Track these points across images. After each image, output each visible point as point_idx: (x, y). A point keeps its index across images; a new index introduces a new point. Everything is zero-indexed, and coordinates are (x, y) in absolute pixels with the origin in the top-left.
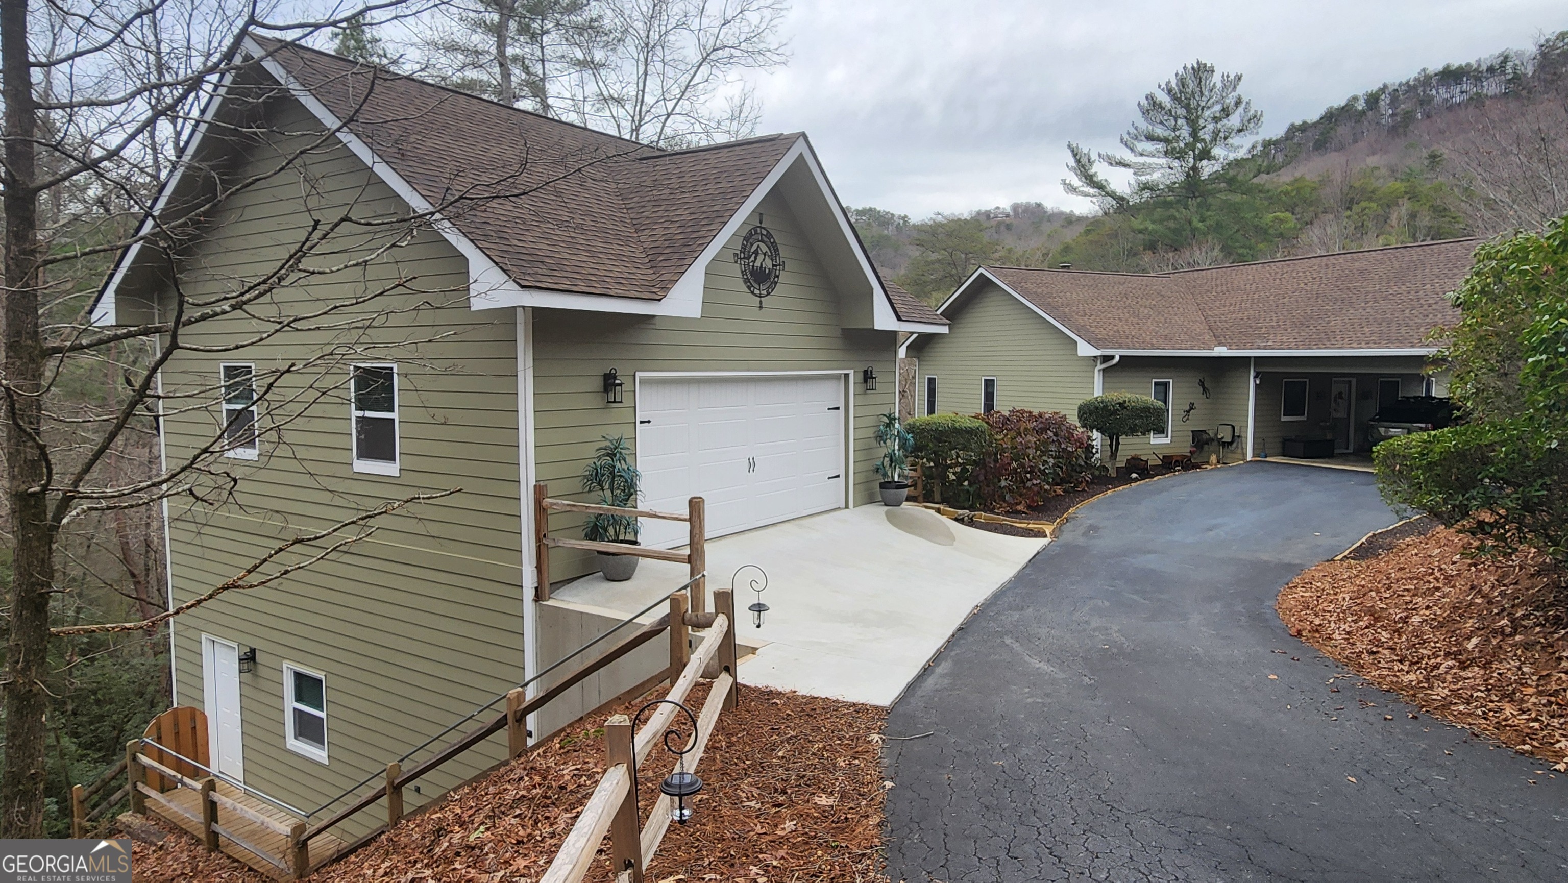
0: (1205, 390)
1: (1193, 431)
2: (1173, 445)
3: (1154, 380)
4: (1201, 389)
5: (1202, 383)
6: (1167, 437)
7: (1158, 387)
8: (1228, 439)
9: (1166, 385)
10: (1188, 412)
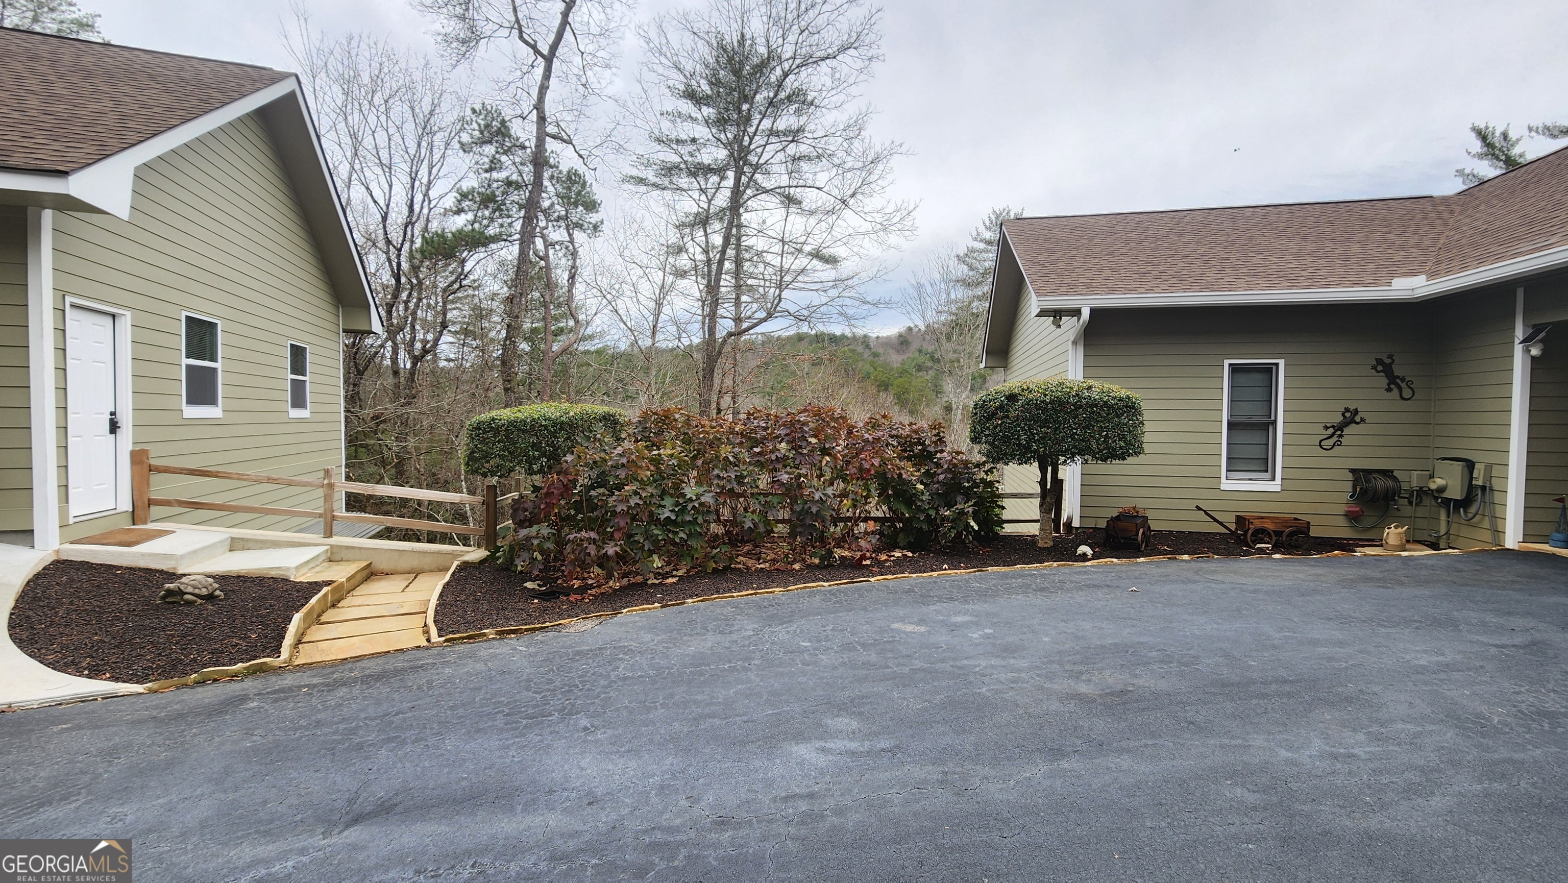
0: (1393, 381)
1: (1353, 471)
2: (1286, 496)
3: (1227, 363)
4: (1384, 381)
5: (1385, 368)
6: (1273, 479)
7: (1243, 379)
8: (1456, 492)
9: (1269, 371)
10: (1339, 428)
